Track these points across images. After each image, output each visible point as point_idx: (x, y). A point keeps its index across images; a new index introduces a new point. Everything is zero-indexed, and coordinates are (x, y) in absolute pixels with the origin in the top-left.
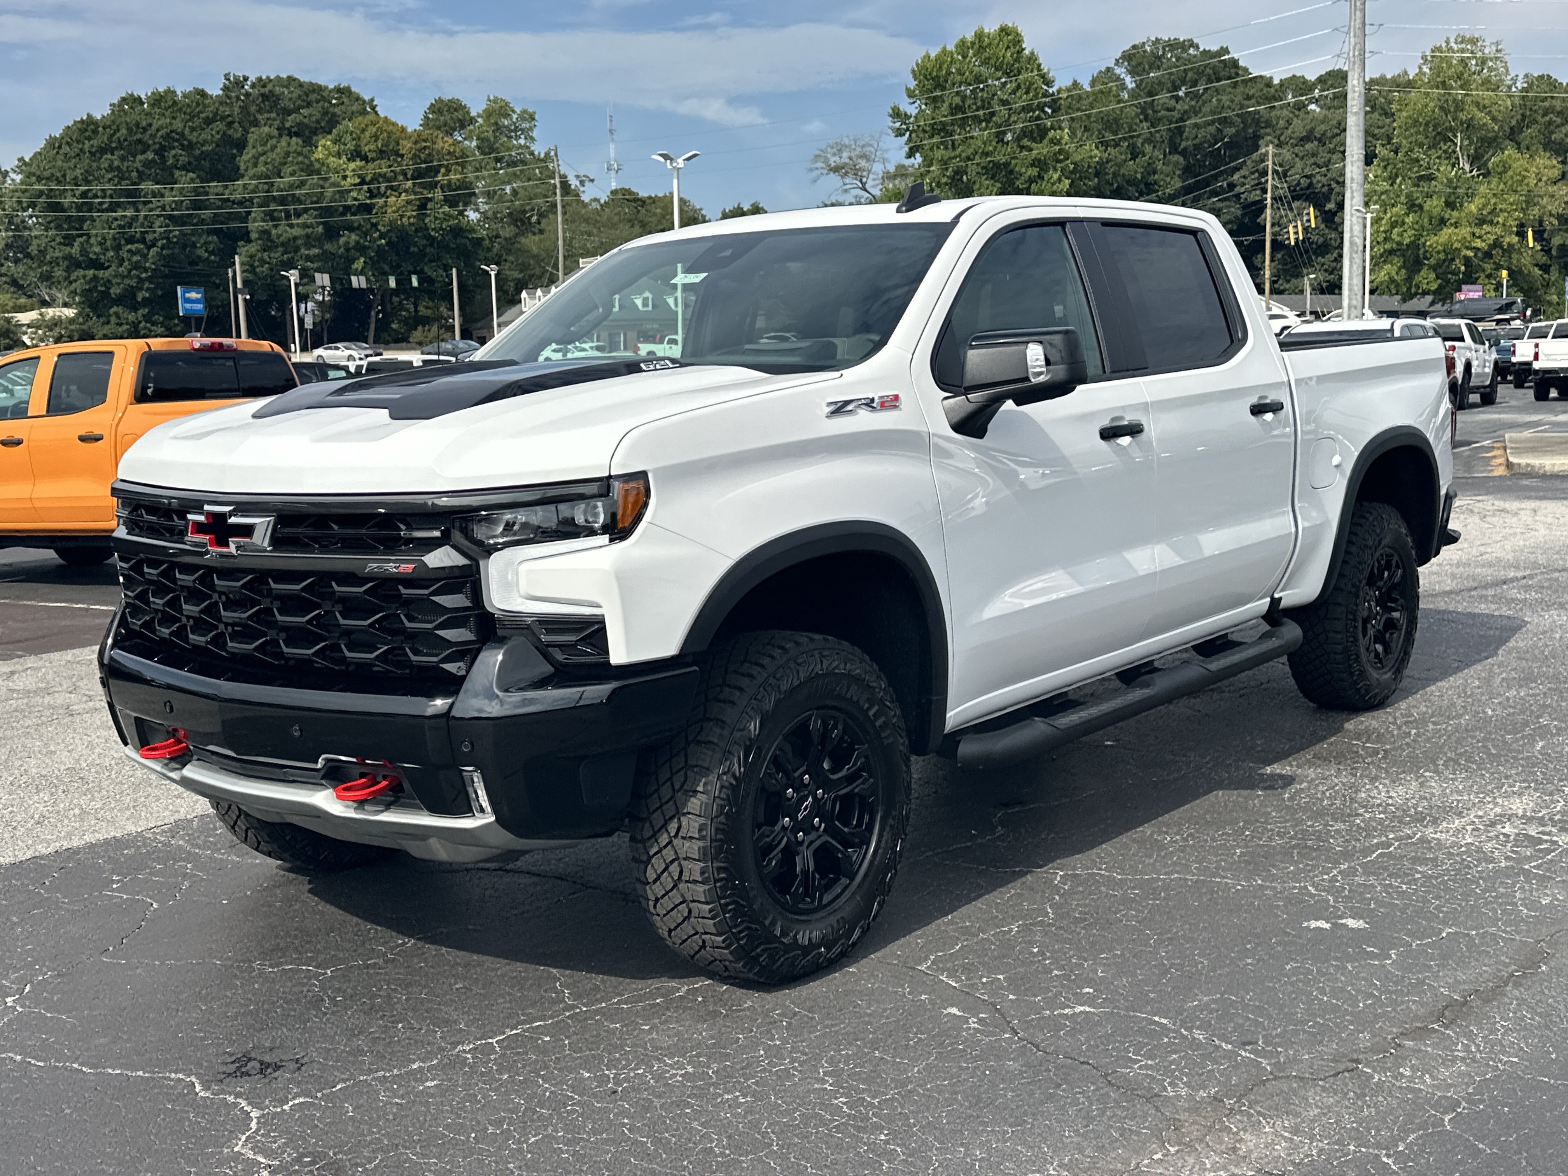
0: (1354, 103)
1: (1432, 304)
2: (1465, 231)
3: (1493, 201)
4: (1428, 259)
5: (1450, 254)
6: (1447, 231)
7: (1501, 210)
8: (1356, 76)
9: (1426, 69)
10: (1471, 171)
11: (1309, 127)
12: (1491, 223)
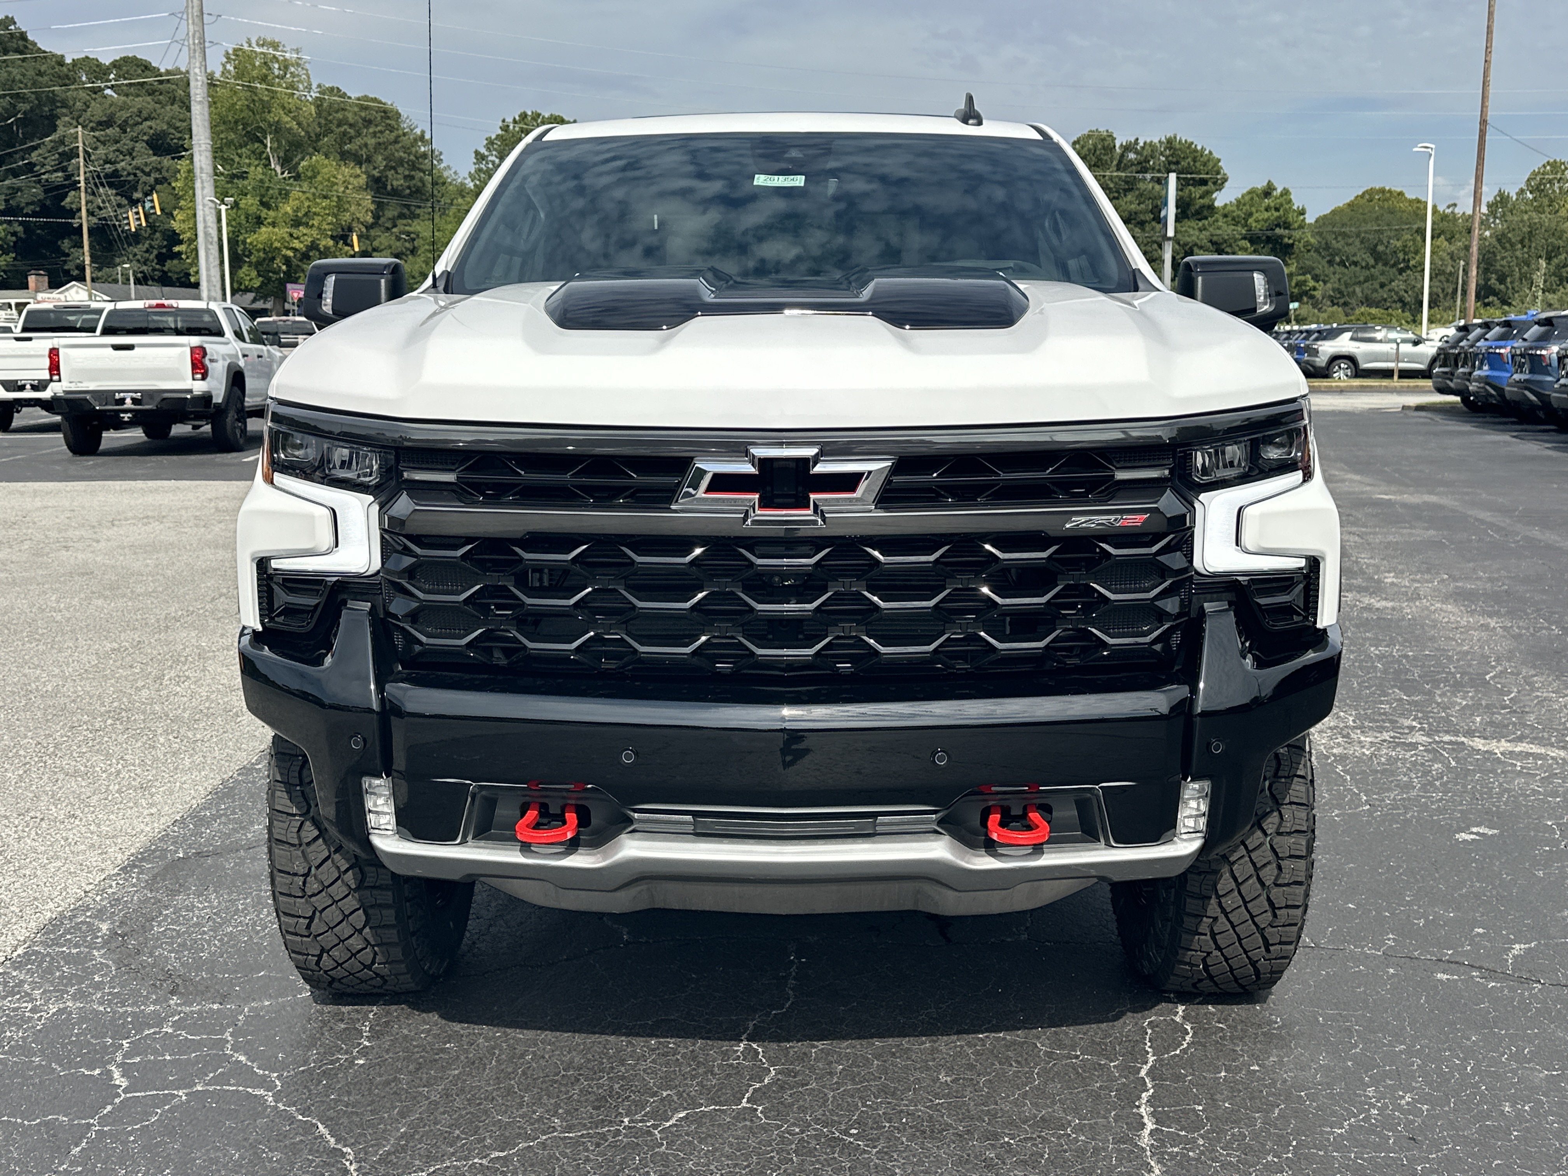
0: (198, 91)
1: (254, 300)
2: (282, 231)
3: (307, 204)
4: (248, 257)
5: (270, 253)
6: (265, 232)
7: (315, 214)
8: (198, 64)
9: (230, 67)
10: (283, 173)
11: (108, 112)
12: (307, 225)
